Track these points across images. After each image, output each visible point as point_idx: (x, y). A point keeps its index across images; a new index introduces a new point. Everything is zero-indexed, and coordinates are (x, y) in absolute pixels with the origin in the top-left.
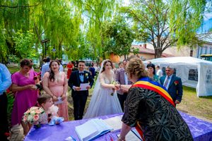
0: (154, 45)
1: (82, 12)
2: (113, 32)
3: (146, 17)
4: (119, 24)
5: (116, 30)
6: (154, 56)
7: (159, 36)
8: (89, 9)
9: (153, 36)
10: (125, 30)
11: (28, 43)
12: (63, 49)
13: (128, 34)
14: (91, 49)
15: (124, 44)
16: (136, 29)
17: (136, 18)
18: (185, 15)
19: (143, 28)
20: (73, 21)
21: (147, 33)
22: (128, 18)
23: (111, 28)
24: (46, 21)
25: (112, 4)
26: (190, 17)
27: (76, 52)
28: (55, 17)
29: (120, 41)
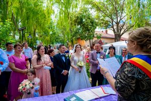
0: (114, 30)
1: (53, 4)
2: (79, 21)
3: (107, 8)
4: (85, 14)
5: (82, 19)
6: (114, 40)
7: (117, 23)
9: (112, 23)
10: (89, 19)
11: (7, 31)
12: (37, 36)
13: (92, 23)
14: (61, 35)
15: (89, 30)
16: (98, 17)
17: (98, 9)
18: (139, 6)
19: (104, 17)
20: (46, 12)
21: (107, 21)
22: (91, 8)
23: (78, 17)
24: (22, 11)
26: (144, 6)
27: (48, 38)
28: (30, 9)
29: (85, 28)
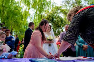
1: (30, 8)
2: (51, 19)
4: (55, 15)
5: (53, 18)
8: (34, 7)
10: (59, 18)
13: (62, 21)
20: (23, 13)
22: (60, 13)
23: (50, 16)
24: (4, 13)
25: (50, 4)
28: (10, 11)
29: (56, 24)
